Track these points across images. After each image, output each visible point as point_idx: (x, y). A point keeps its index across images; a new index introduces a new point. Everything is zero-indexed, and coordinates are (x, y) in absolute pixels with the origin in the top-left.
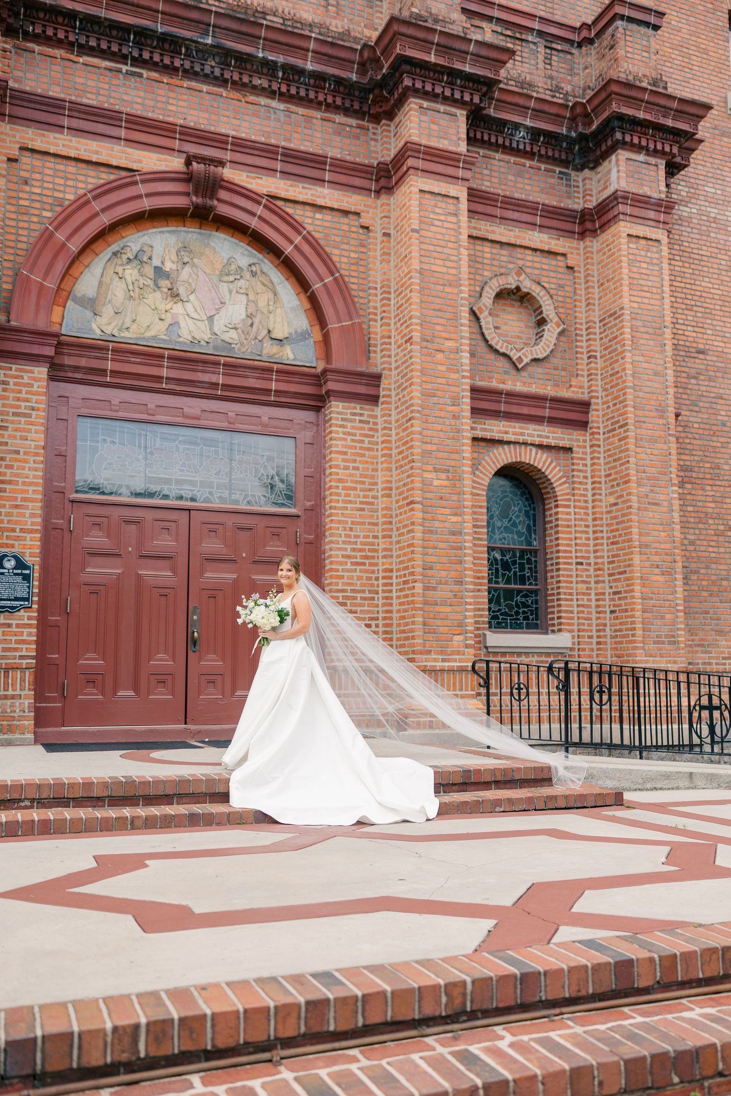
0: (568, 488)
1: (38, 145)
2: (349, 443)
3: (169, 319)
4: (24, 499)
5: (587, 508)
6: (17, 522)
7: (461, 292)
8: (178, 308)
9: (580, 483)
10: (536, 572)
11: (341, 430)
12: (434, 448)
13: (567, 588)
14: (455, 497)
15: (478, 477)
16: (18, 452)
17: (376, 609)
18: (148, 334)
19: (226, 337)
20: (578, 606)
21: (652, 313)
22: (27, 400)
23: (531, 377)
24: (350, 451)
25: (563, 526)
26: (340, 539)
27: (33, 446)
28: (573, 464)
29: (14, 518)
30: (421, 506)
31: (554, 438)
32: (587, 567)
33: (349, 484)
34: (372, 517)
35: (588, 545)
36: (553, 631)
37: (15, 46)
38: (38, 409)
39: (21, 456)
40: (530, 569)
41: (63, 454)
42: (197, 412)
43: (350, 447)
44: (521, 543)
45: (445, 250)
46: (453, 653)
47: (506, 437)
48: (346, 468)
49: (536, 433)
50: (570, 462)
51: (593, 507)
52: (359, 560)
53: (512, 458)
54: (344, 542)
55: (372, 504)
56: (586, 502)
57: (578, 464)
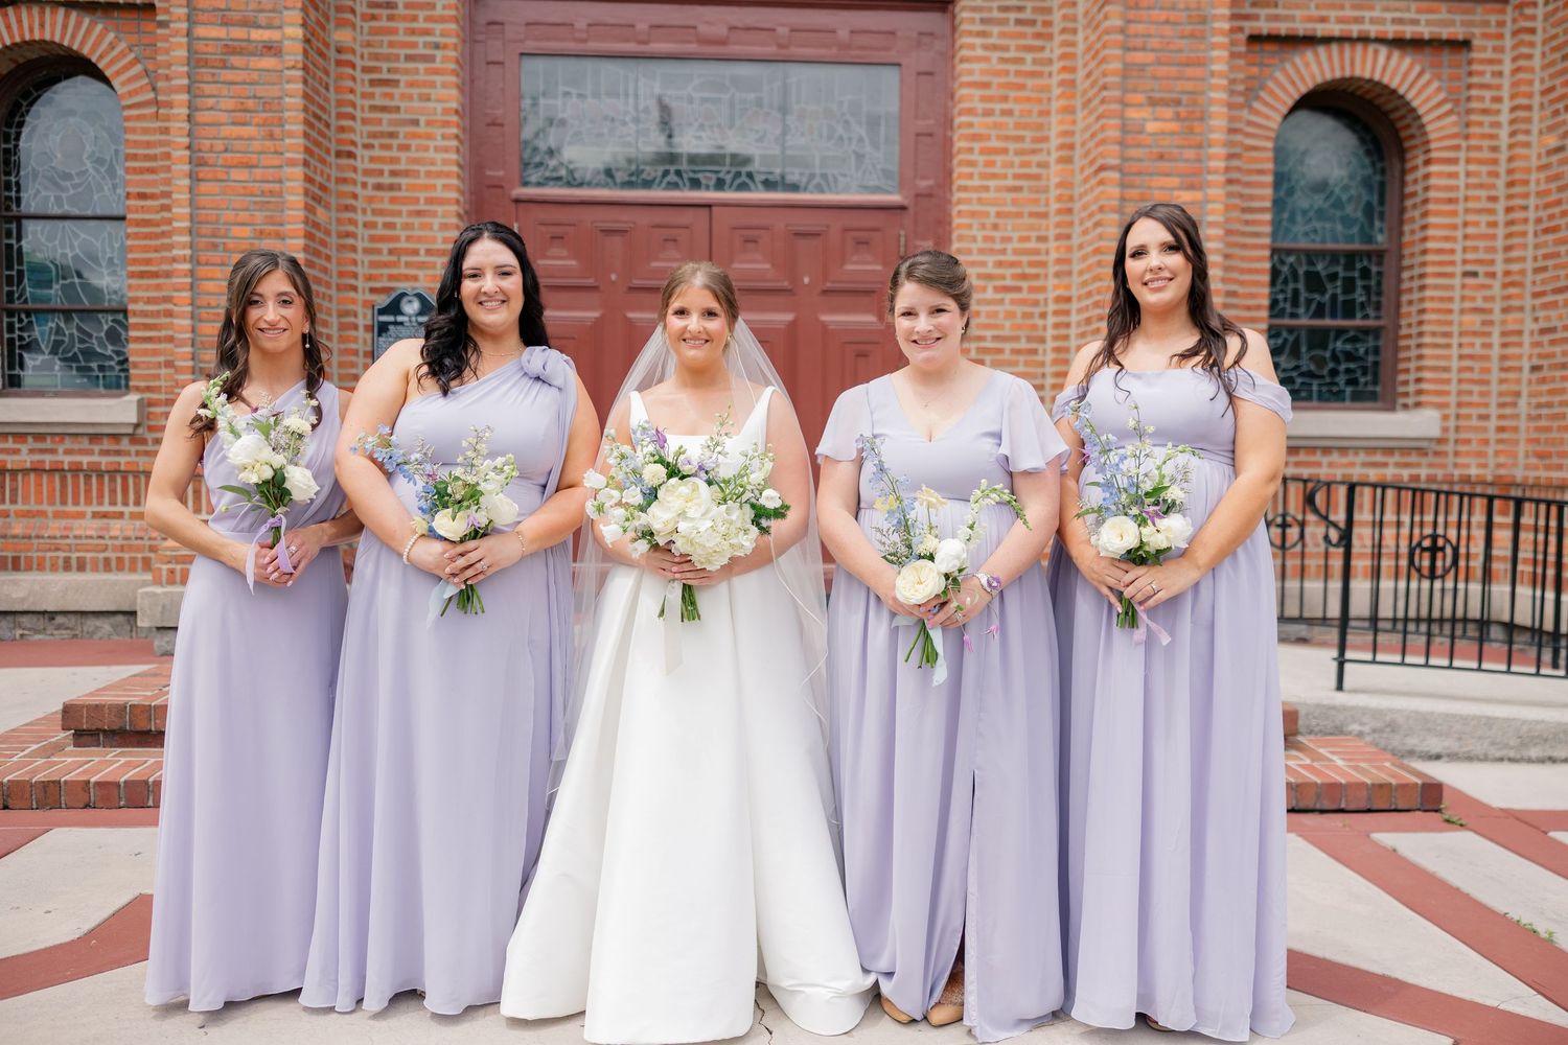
0: (1454, 124)
2: (995, 65)
4: (430, 201)
5: (1495, 162)
6: (420, 239)
9: (1485, 112)
10: (1379, 294)
11: (978, 41)
12: (1150, 57)
13: (1439, 322)
14: (1190, 153)
15: (1257, 112)
16: (416, 122)
17: (1039, 370)
20: (1461, 357)
22: (427, 32)
24: (996, 80)
25: (1438, 201)
26: (974, 246)
27: (439, 110)
28: (1470, 74)
29: (417, 233)
30: (1115, 175)
31: (1429, 23)
32: (1488, 281)
33: (994, 143)
34: (1036, 201)
35: (1493, 237)
36: (1405, 406)
38: (445, 47)
39: (422, 129)
40: (1367, 288)
41: (499, 121)
42: (722, 31)
43: (998, 73)
44: (1350, 239)
47: (1321, 30)
48: (988, 113)
49: (1389, 16)
50: (1466, 69)
51: (1511, 159)
52: (1009, 282)
53: (1333, 70)
54: (981, 251)
55: (1037, 177)
56: (1495, 149)
57: (1481, 73)
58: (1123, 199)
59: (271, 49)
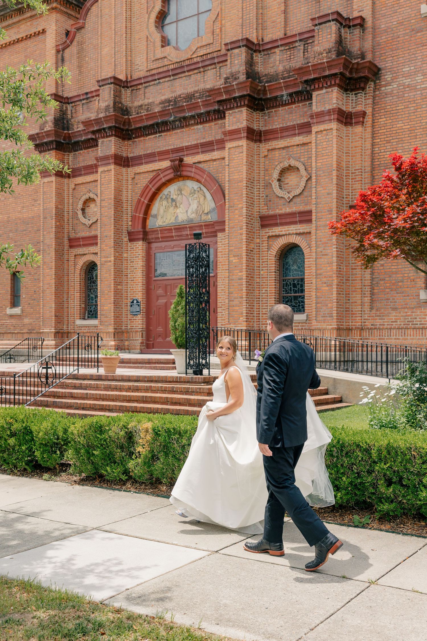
0: (309, 250)
1: (138, 171)
3: (175, 216)
4: (138, 282)
7: (244, 184)
8: (178, 211)
12: (233, 248)
14: (240, 265)
15: (271, 252)
16: (136, 269)
18: (170, 222)
19: (191, 217)
21: (328, 165)
22: (138, 252)
23: (295, 203)
26: (221, 284)
28: (310, 239)
29: (136, 288)
30: (228, 271)
31: (301, 229)
33: (223, 263)
37: (133, 142)
41: (151, 266)
45: (239, 169)
46: (238, 324)
47: (281, 233)
48: (222, 257)
49: (294, 229)
58: (229, 275)
59: (110, 261)
